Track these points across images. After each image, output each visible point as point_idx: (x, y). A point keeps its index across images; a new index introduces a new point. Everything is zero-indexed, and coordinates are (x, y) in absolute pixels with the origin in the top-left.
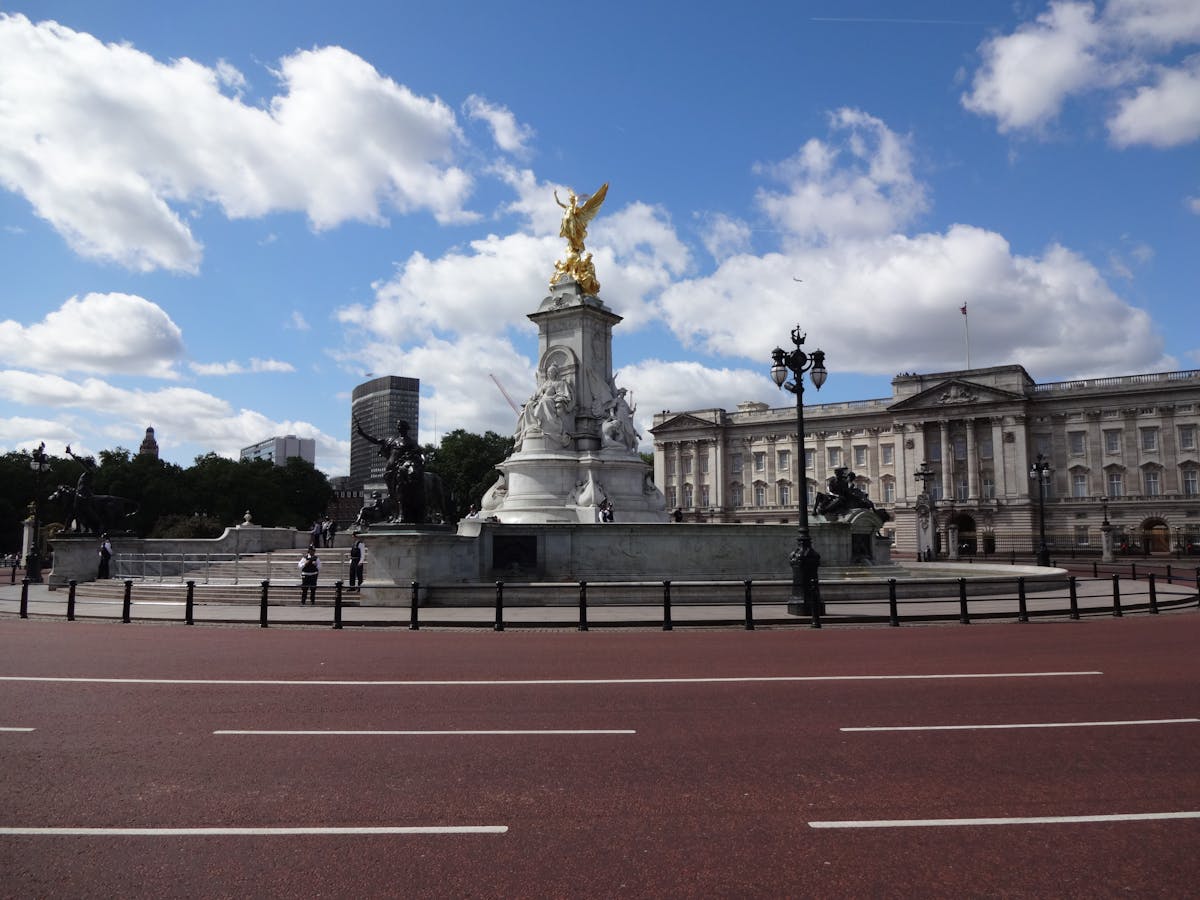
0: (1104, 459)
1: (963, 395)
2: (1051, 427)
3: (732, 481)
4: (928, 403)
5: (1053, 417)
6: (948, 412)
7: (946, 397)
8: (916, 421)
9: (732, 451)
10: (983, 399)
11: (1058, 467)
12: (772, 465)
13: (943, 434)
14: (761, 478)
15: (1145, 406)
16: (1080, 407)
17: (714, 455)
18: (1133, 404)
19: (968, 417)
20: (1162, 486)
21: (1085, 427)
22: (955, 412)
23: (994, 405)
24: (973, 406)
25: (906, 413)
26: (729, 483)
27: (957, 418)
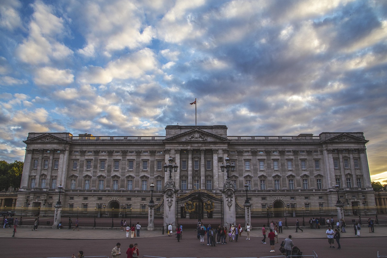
0: (258, 172)
1: (200, 137)
2: (237, 157)
3: (71, 174)
4: (183, 139)
5: (238, 152)
6: (193, 145)
7: (192, 137)
8: (176, 148)
9: (74, 157)
10: (209, 139)
11: (239, 176)
12: (95, 167)
13: (190, 156)
14: (89, 174)
15: (274, 150)
16: (249, 148)
17: (63, 159)
18: (269, 148)
19: (201, 148)
20: (280, 186)
21: (251, 157)
22: (196, 145)
23: (214, 143)
24: (205, 143)
25: (172, 143)
26: (69, 175)
27: (196, 148)
